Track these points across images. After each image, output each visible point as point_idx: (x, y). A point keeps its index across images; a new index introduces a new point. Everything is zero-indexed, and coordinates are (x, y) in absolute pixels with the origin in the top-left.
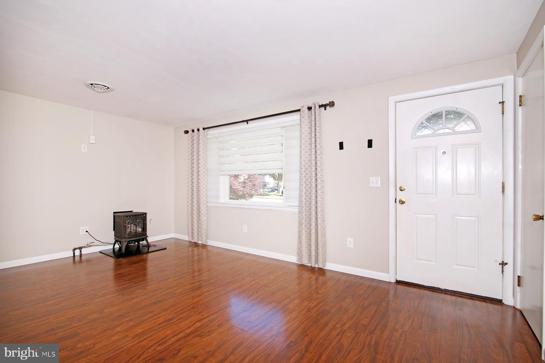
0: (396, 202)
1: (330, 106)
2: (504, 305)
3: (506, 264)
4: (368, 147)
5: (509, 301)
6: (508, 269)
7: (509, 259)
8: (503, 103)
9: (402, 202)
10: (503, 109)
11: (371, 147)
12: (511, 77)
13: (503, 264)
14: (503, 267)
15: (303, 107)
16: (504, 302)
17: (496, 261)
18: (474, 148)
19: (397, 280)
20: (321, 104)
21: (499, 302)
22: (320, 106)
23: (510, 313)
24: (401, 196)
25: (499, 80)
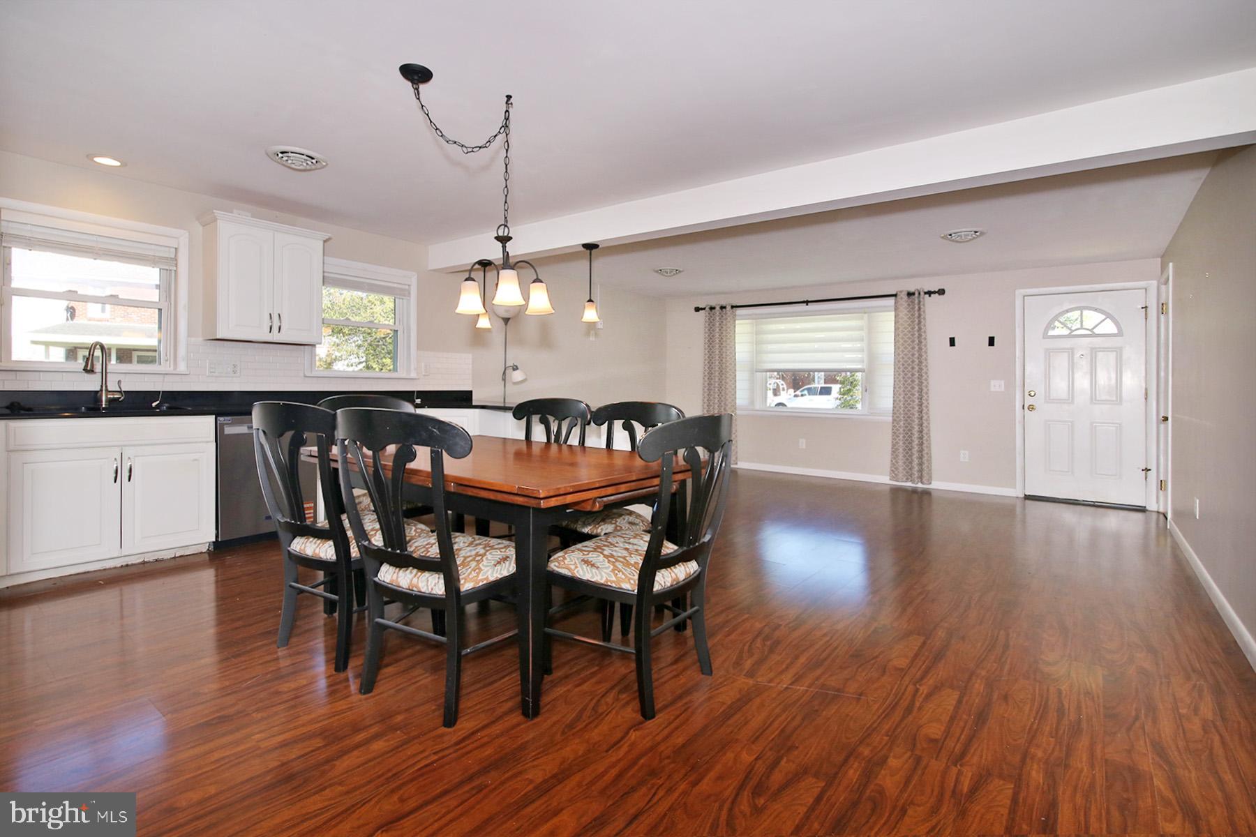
0: (1023, 408)
1: (939, 294)
2: (1147, 512)
3: (1150, 470)
4: (989, 345)
5: (1152, 506)
6: (1152, 474)
7: (1153, 467)
8: (1146, 307)
9: (1031, 408)
10: (1146, 314)
11: (993, 345)
12: (1155, 283)
13: (1147, 470)
14: (1146, 474)
15: (901, 292)
16: (1148, 508)
17: (1139, 468)
18: (1115, 353)
19: (1025, 495)
20: (926, 291)
21: (1141, 510)
22: (925, 293)
23: (1154, 516)
24: (1029, 401)
25: (1142, 284)
